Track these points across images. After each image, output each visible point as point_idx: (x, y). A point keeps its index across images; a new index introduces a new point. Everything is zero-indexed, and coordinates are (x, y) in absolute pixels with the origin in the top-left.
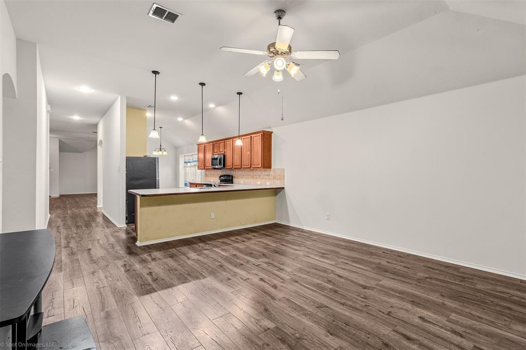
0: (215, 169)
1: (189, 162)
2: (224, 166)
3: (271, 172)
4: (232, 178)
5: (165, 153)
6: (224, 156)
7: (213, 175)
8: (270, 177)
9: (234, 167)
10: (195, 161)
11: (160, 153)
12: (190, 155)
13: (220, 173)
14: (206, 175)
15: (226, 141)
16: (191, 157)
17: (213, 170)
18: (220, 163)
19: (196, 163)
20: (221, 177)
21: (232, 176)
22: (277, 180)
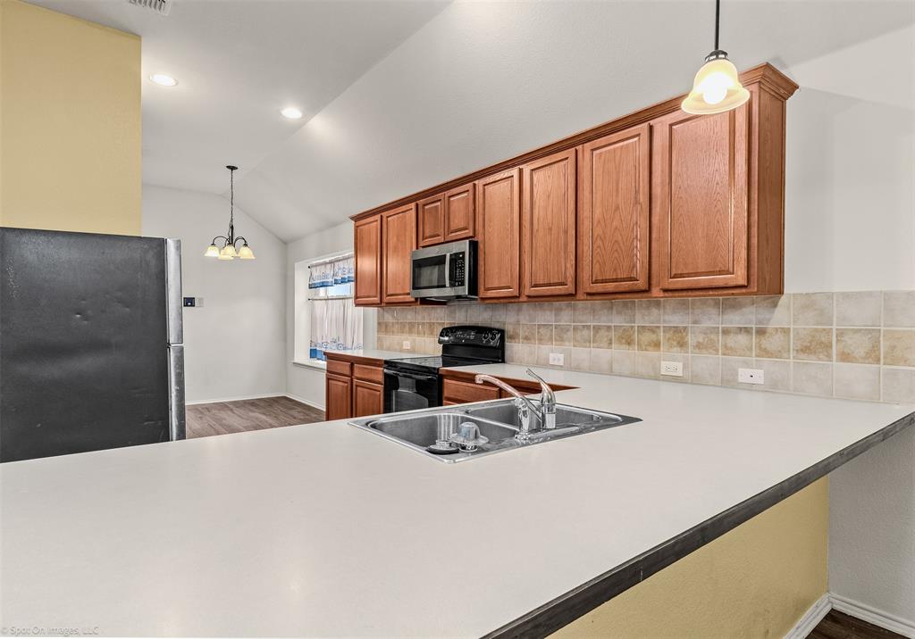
0: (425, 301)
1: (323, 285)
2: (474, 289)
3: (782, 315)
4: (502, 339)
5: (246, 253)
6: (474, 246)
7: (412, 325)
8: (772, 342)
9: (528, 291)
10: (343, 281)
11: (230, 250)
12: (326, 264)
13: (443, 318)
14: (383, 327)
15: (480, 183)
16: (329, 270)
17: (419, 307)
18: (456, 281)
19: (348, 290)
20: (445, 332)
21: (502, 332)
22: (845, 357)
